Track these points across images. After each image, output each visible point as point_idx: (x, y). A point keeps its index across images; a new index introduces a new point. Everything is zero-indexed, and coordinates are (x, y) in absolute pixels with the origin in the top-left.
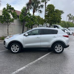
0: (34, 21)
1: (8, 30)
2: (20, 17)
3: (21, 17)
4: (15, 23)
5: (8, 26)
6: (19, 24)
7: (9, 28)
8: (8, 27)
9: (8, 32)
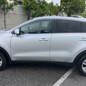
0: (44, 10)
1: (5, 21)
2: (24, 3)
3: (26, 3)
4: (16, 12)
5: (5, 15)
6: (22, 14)
7: (6, 19)
8: (5, 17)
9: (5, 25)
